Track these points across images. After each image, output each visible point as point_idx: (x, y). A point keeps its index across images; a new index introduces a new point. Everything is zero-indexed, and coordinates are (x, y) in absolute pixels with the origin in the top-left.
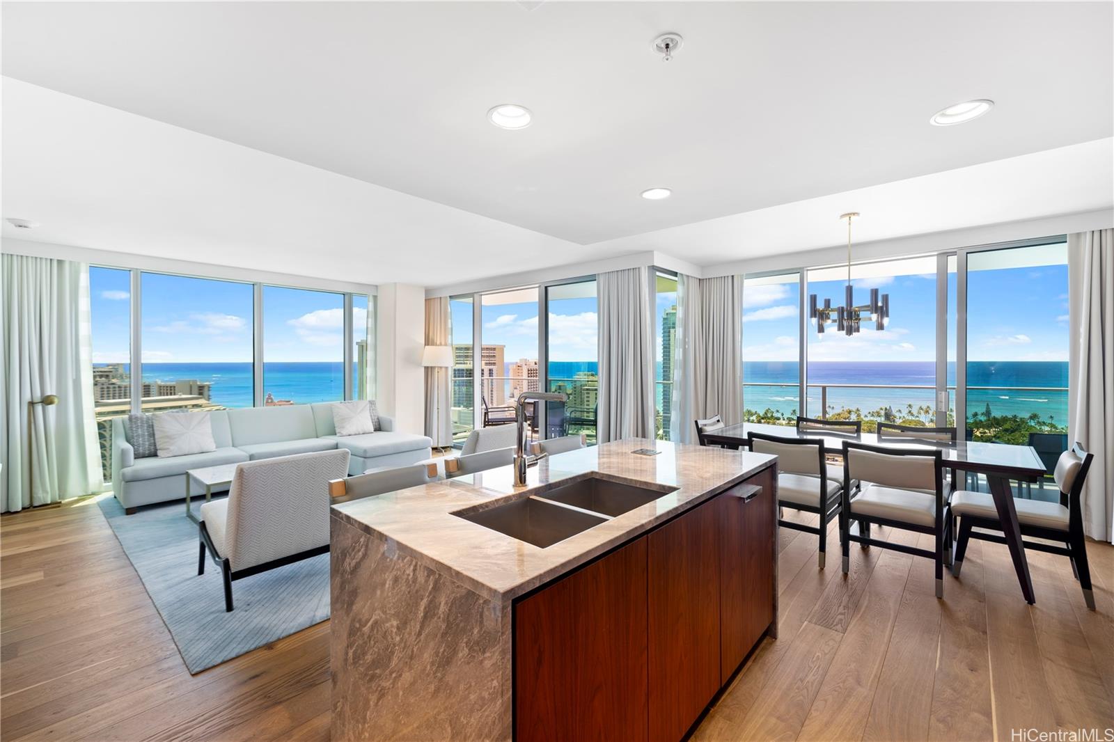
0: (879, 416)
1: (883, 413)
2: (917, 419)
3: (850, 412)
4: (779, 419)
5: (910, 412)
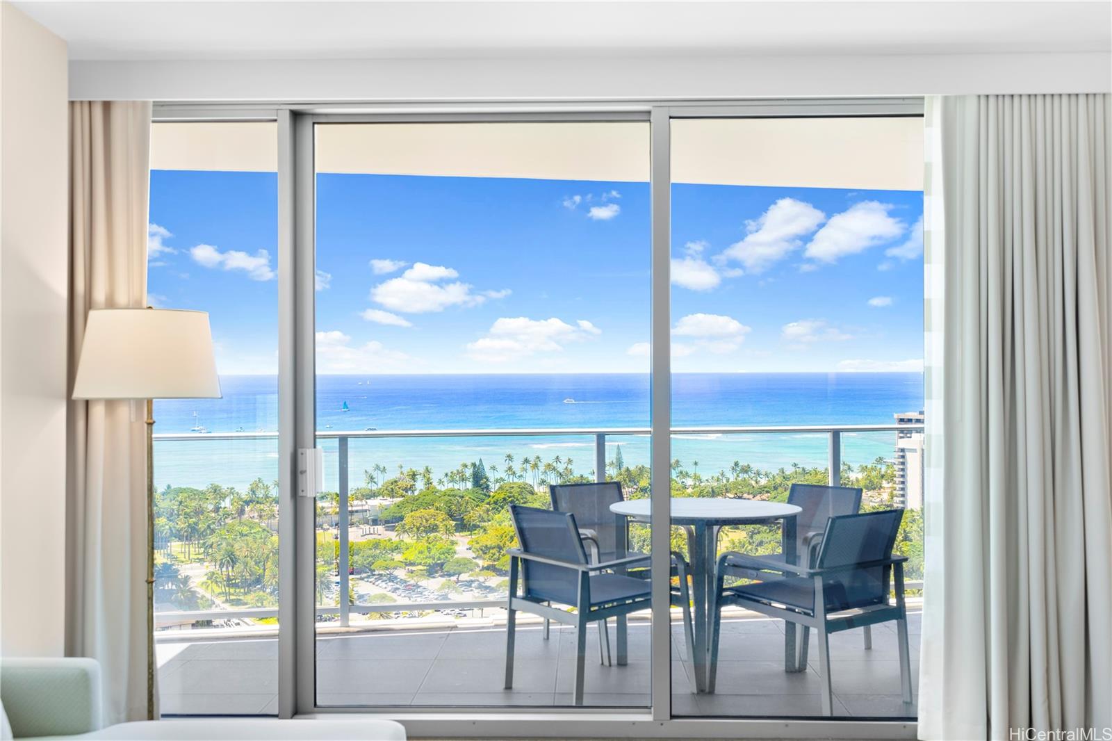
0: (464, 480)
1: (469, 472)
2: (522, 481)
3: (414, 476)
5: (510, 469)
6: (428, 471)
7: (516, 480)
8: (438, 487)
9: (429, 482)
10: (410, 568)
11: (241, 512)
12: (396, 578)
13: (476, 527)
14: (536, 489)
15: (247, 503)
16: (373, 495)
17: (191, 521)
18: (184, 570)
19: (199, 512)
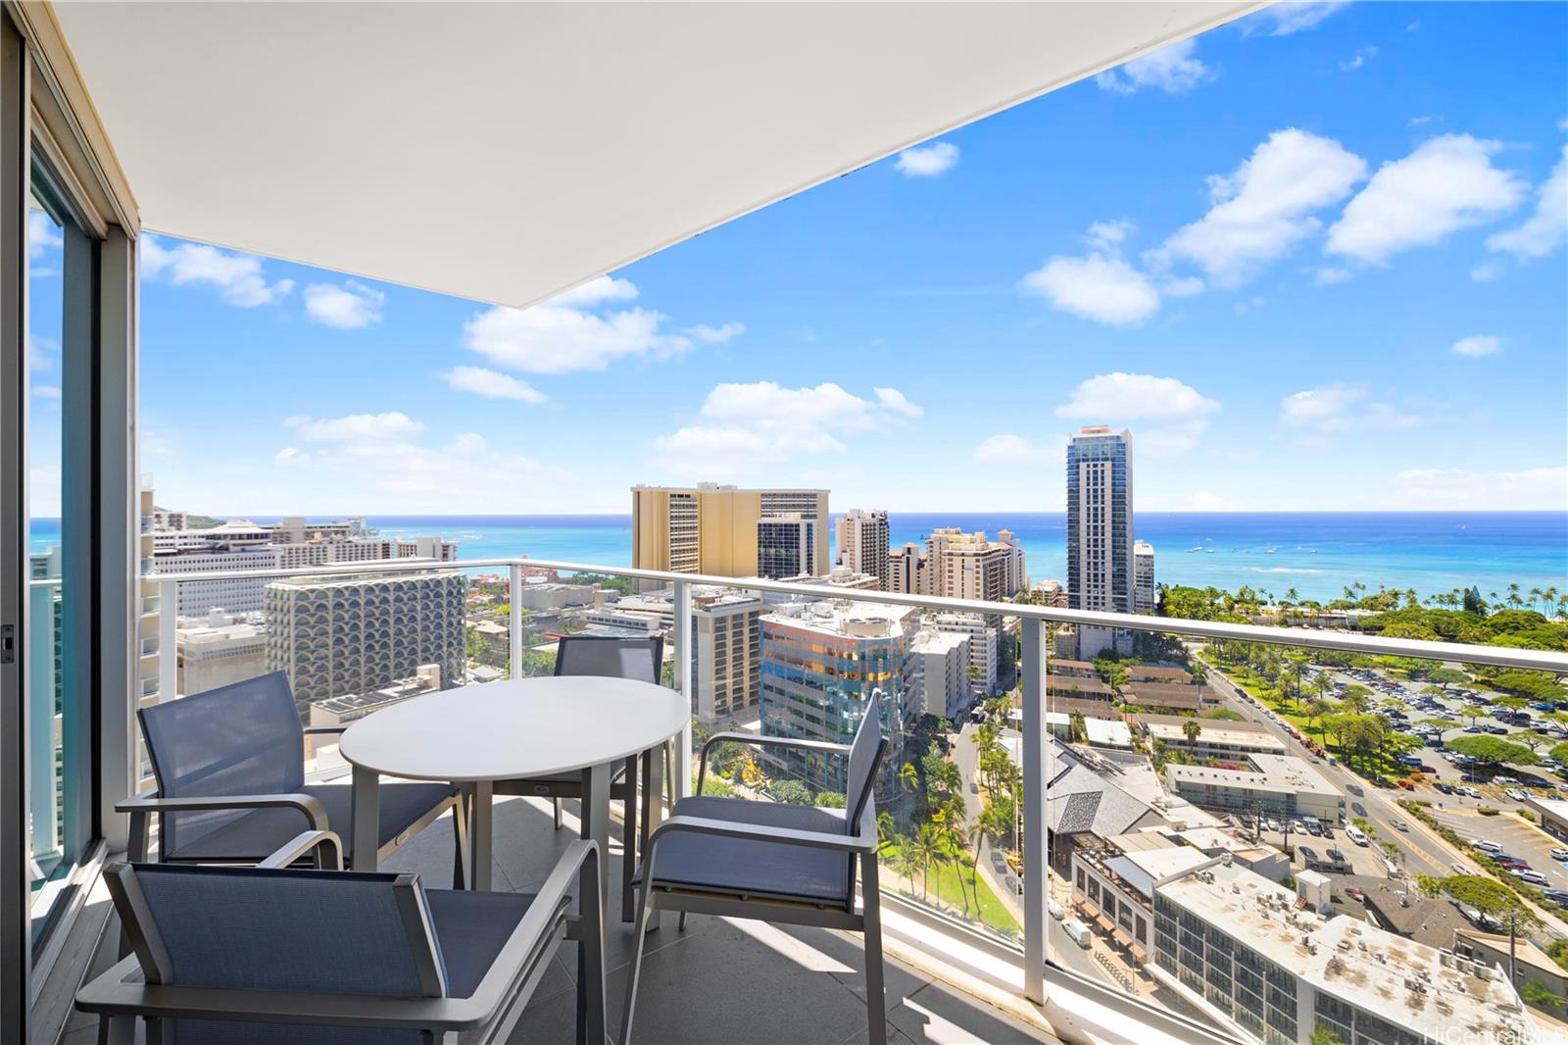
0: (1453, 602)
1: (1460, 597)
2: (1529, 609)
3: (1396, 595)
4: (1264, 603)
5: (1514, 596)
6: (1411, 592)
7: (1520, 608)
8: (1424, 606)
9: (1413, 601)
10: (1390, 670)
11: (1231, 608)
12: (1375, 675)
15: (1236, 602)
16: (1353, 607)
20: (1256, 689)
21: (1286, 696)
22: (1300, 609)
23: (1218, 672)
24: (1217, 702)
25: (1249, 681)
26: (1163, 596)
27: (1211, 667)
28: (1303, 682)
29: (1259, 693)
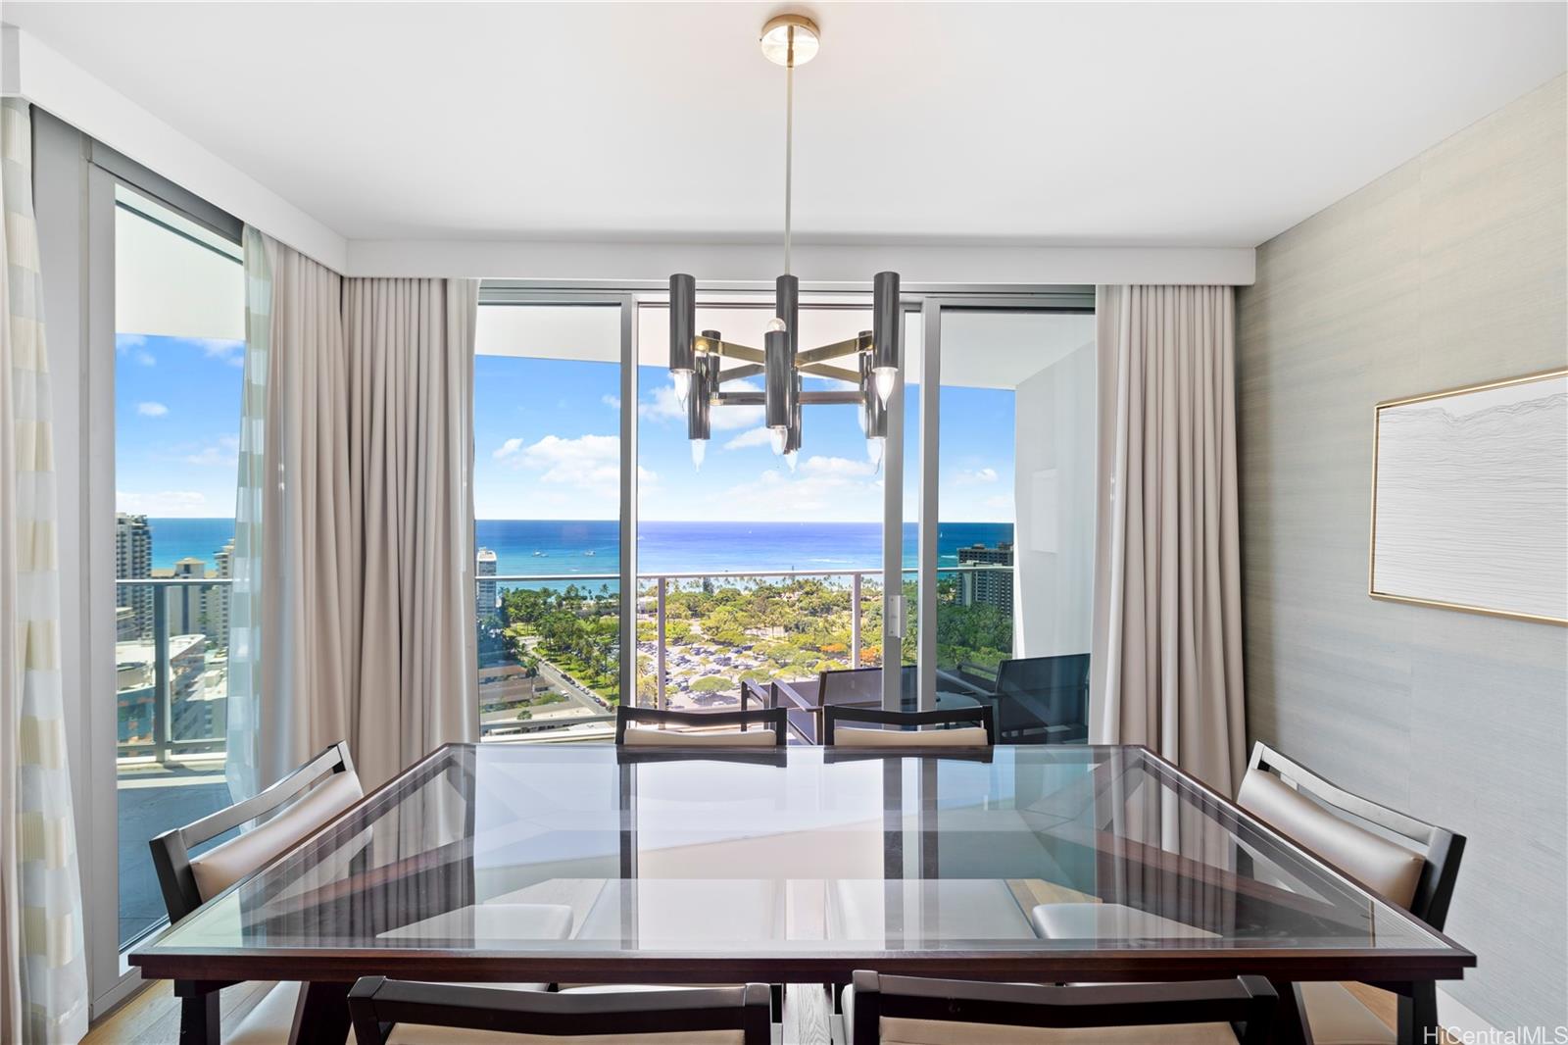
0: (698, 586)
1: (701, 581)
2: (733, 587)
6: (676, 580)
7: (730, 587)
8: (683, 590)
9: (677, 587)
11: (560, 605)
13: (703, 615)
14: (742, 593)
17: (529, 610)
18: (522, 640)
19: (535, 604)
20: (576, 672)
21: (597, 674)
22: (610, 601)
23: (548, 662)
24: (546, 689)
25: (572, 666)
26: (504, 600)
27: (543, 659)
28: (609, 659)
29: (579, 675)
